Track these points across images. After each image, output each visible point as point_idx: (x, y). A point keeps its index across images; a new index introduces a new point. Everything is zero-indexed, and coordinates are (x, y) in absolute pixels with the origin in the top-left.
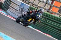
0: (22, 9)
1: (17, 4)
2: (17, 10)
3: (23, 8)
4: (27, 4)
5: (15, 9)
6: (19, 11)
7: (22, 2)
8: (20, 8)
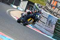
0: (49, 21)
1: (44, 16)
2: (44, 23)
3: (51, 20)
4: (55, 16)
5: (42, 22)
6: (46, 24)
7: (50, 14)
8: (47, 20)
